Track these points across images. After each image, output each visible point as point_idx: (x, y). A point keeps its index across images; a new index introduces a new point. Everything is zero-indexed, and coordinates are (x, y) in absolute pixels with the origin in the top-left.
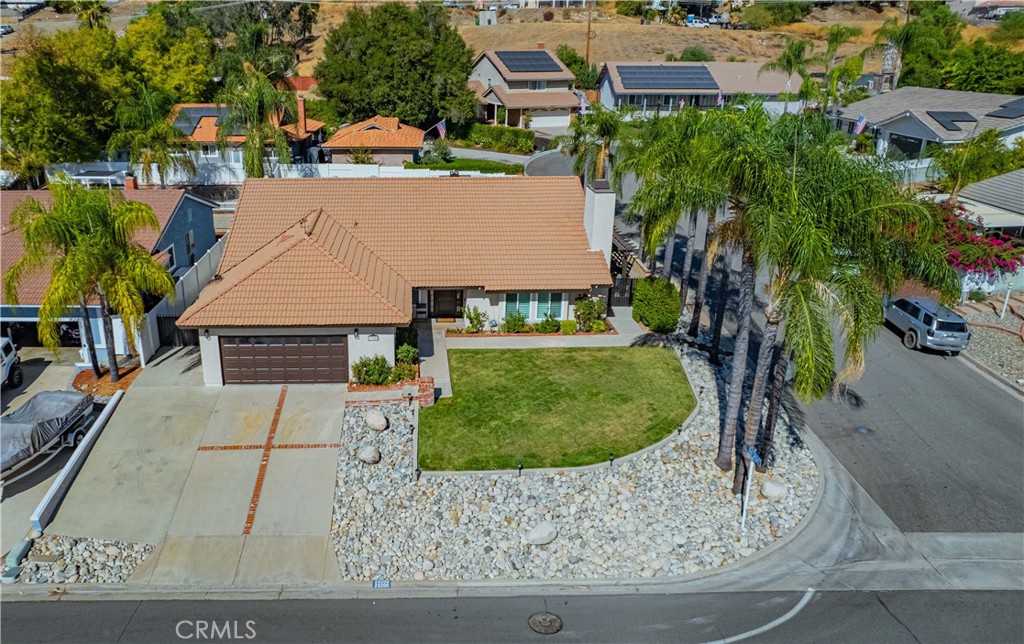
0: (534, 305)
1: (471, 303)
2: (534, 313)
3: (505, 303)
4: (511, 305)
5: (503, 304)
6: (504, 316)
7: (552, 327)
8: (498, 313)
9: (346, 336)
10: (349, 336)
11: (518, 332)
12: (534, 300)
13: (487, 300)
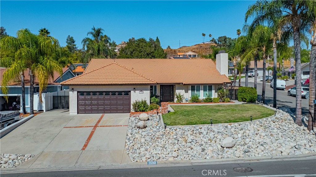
0: (202, 92)
1: (177, 92)
2: (202, 95)
3: (191, 91)
4: (193, 92)
5: (190, 92)
6: (191, 96)
7: (209, 100)
8: (187, 95)
9: (130, 91)
10: (131, 91)
11: (196, 102)
12: (202, 90)
13: (184, 90)
